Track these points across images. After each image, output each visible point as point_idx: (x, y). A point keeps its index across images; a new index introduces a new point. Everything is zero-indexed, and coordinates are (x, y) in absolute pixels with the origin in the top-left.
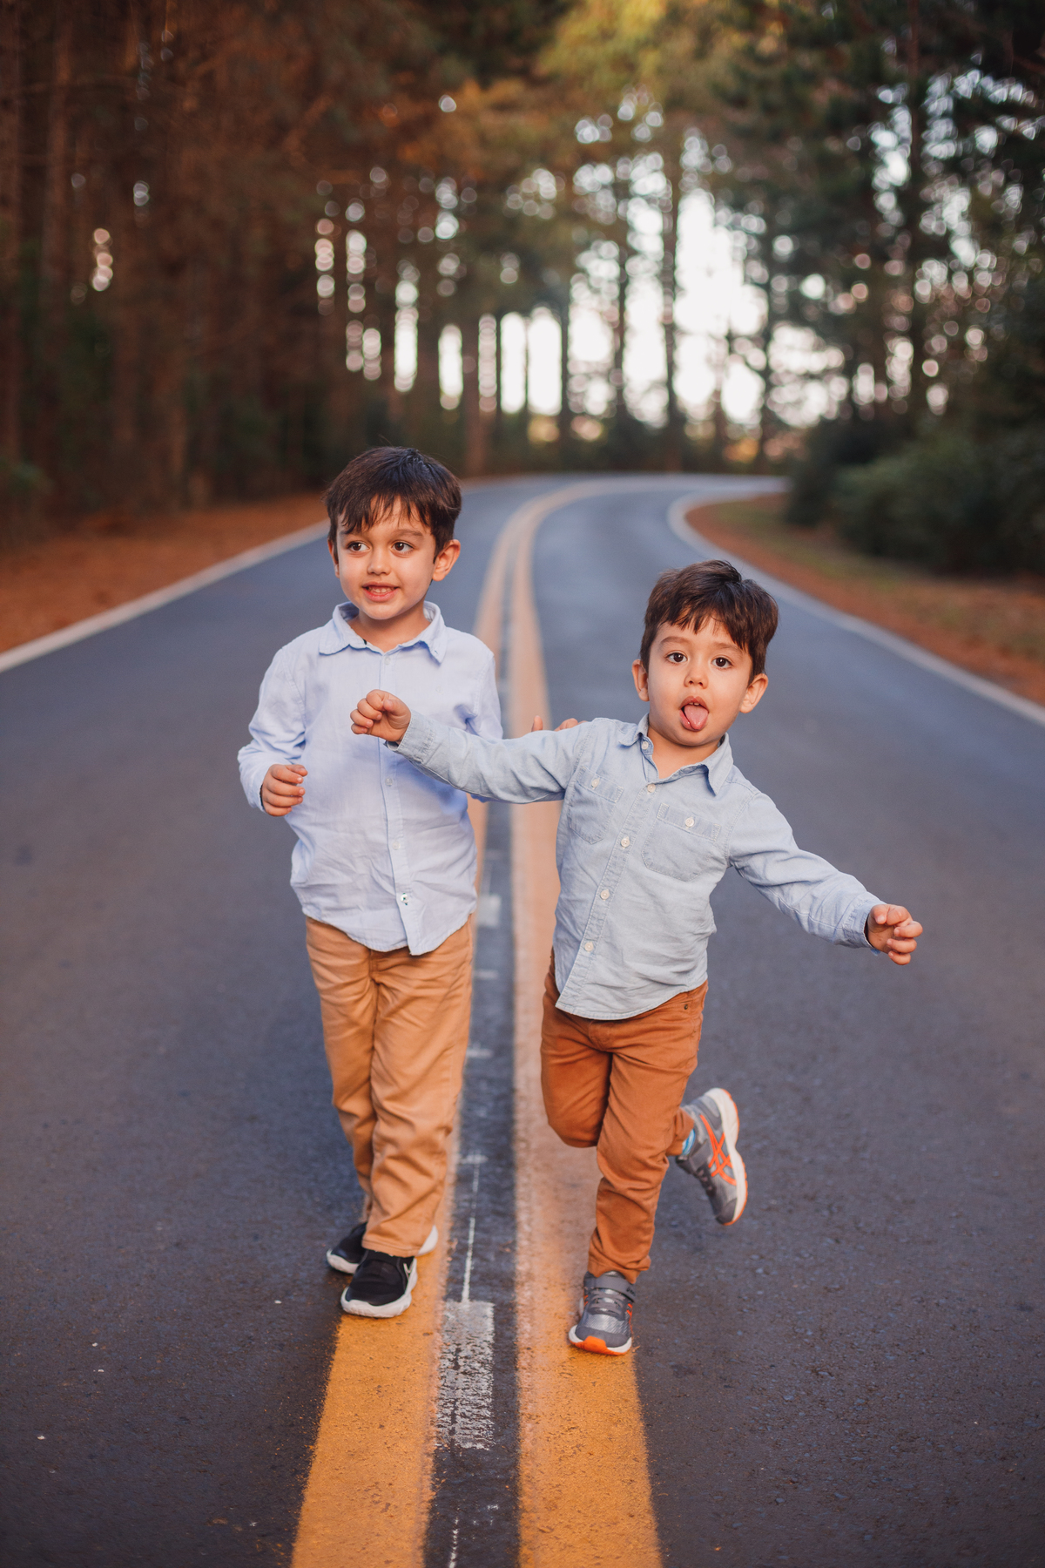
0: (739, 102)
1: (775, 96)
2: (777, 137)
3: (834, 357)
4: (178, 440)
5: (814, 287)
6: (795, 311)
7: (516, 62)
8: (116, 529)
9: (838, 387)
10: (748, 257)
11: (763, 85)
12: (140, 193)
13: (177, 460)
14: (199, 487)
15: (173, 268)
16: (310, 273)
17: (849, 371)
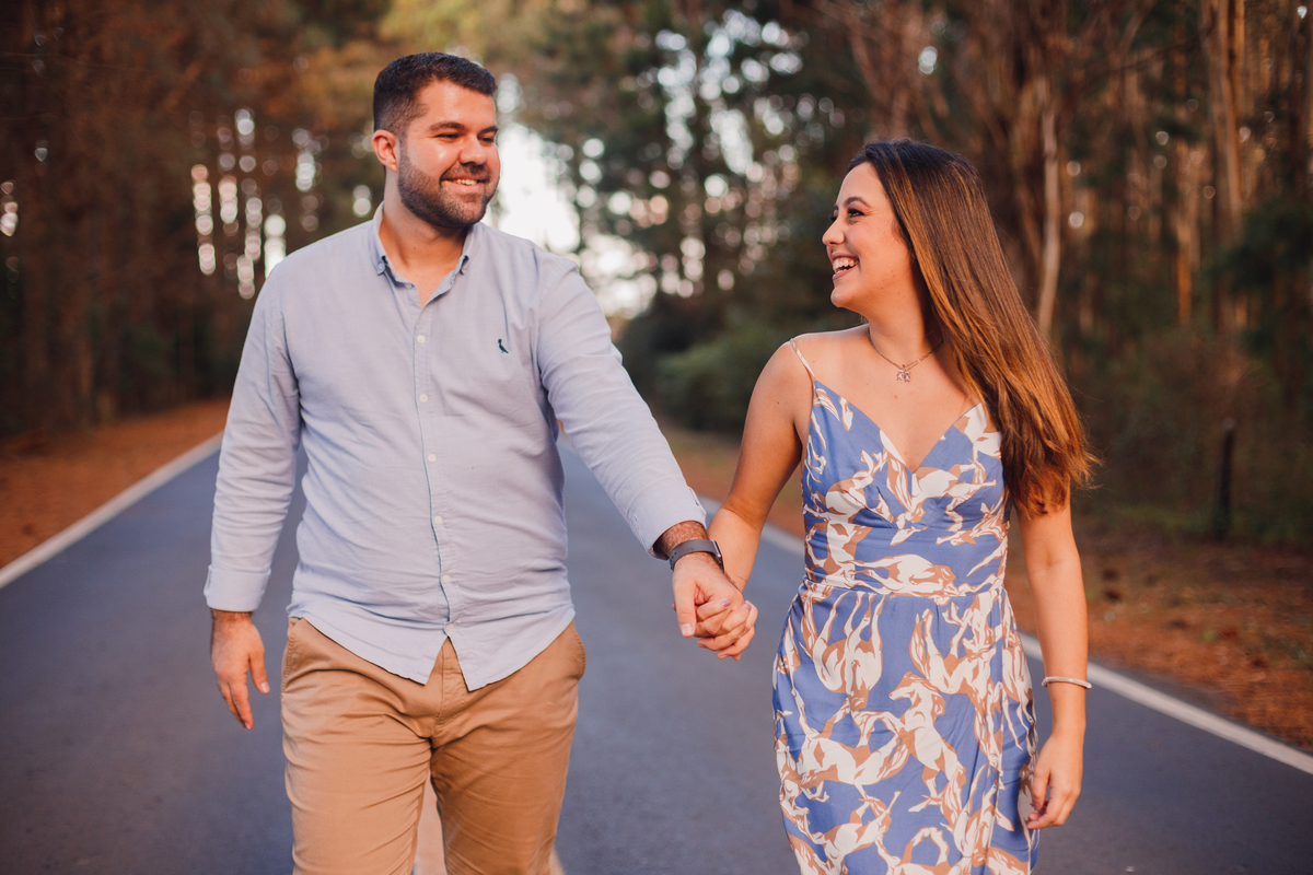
0: (551, 53)
1: (582, 46)
2: (585, 81)
3: (643, 260)
4: (85, 366)
5: (621, 203)
6: (609, 224)
7: (363, 27)
8: (35, 449)
9: (647, 286)
10: (560, 180)
11: (570, 38)
12: (41, 152)
13: (86, 382)
14: (106, 404)
15: (73, 216)
16: (189, 213)
17: (657, 273)
